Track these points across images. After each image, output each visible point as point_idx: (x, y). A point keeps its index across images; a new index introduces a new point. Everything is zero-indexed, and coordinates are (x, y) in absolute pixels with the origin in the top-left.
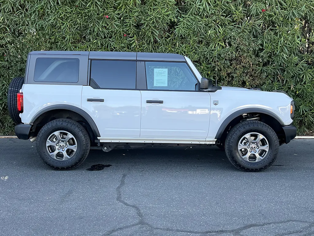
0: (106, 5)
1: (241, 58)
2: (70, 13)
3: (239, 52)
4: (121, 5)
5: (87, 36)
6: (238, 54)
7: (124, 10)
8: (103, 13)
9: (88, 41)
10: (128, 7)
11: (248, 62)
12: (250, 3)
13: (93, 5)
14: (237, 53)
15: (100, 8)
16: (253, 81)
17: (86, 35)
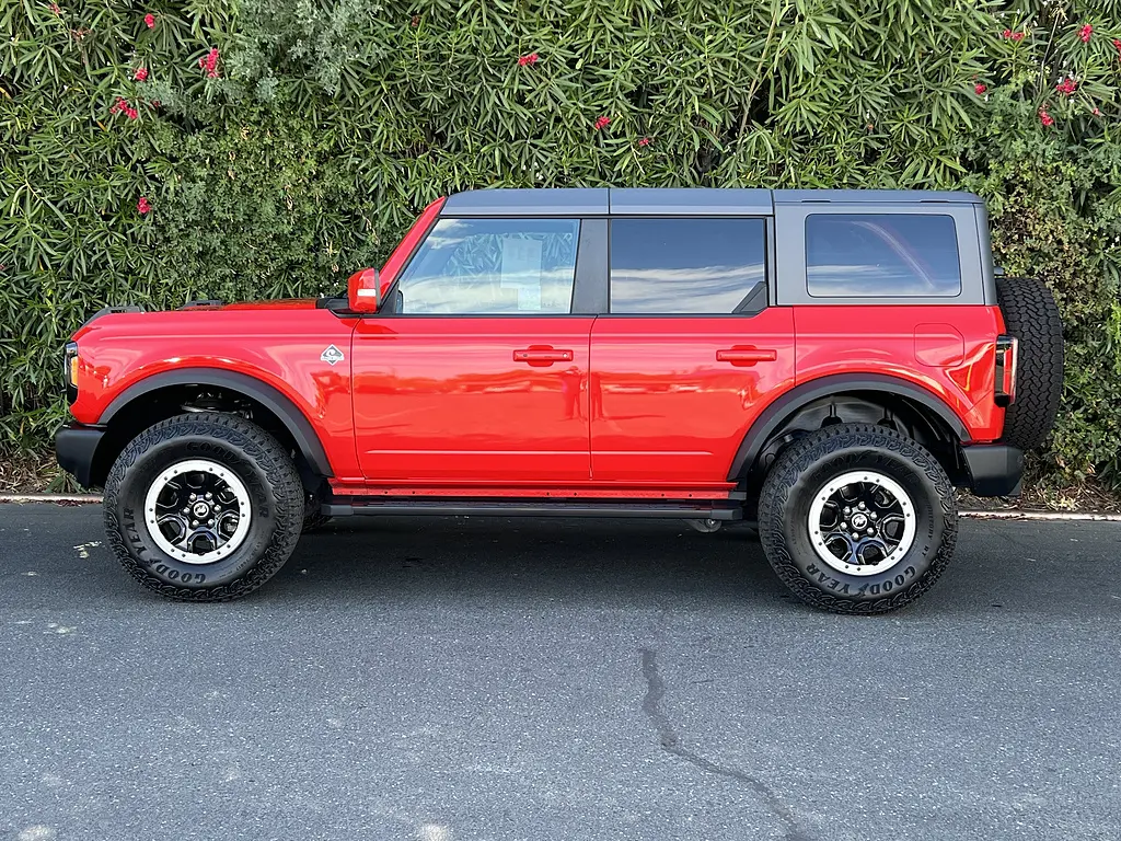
0: (527, 16)
1: (1028, 217)
2: (392, 44)
3: (1019, 194)
4: (583, 16)
5: (453, 132)
6: (1016, 201)
7: (593, 37)
8: (513, 46)
9: (453, 148)
10: (609, 26)
11: (1052, 232)
12: (1064, 14)
13: (480, 14)
14: (1012, 199)
15: (505, 28)
16: (1066, 304)
17: (447, 129)
